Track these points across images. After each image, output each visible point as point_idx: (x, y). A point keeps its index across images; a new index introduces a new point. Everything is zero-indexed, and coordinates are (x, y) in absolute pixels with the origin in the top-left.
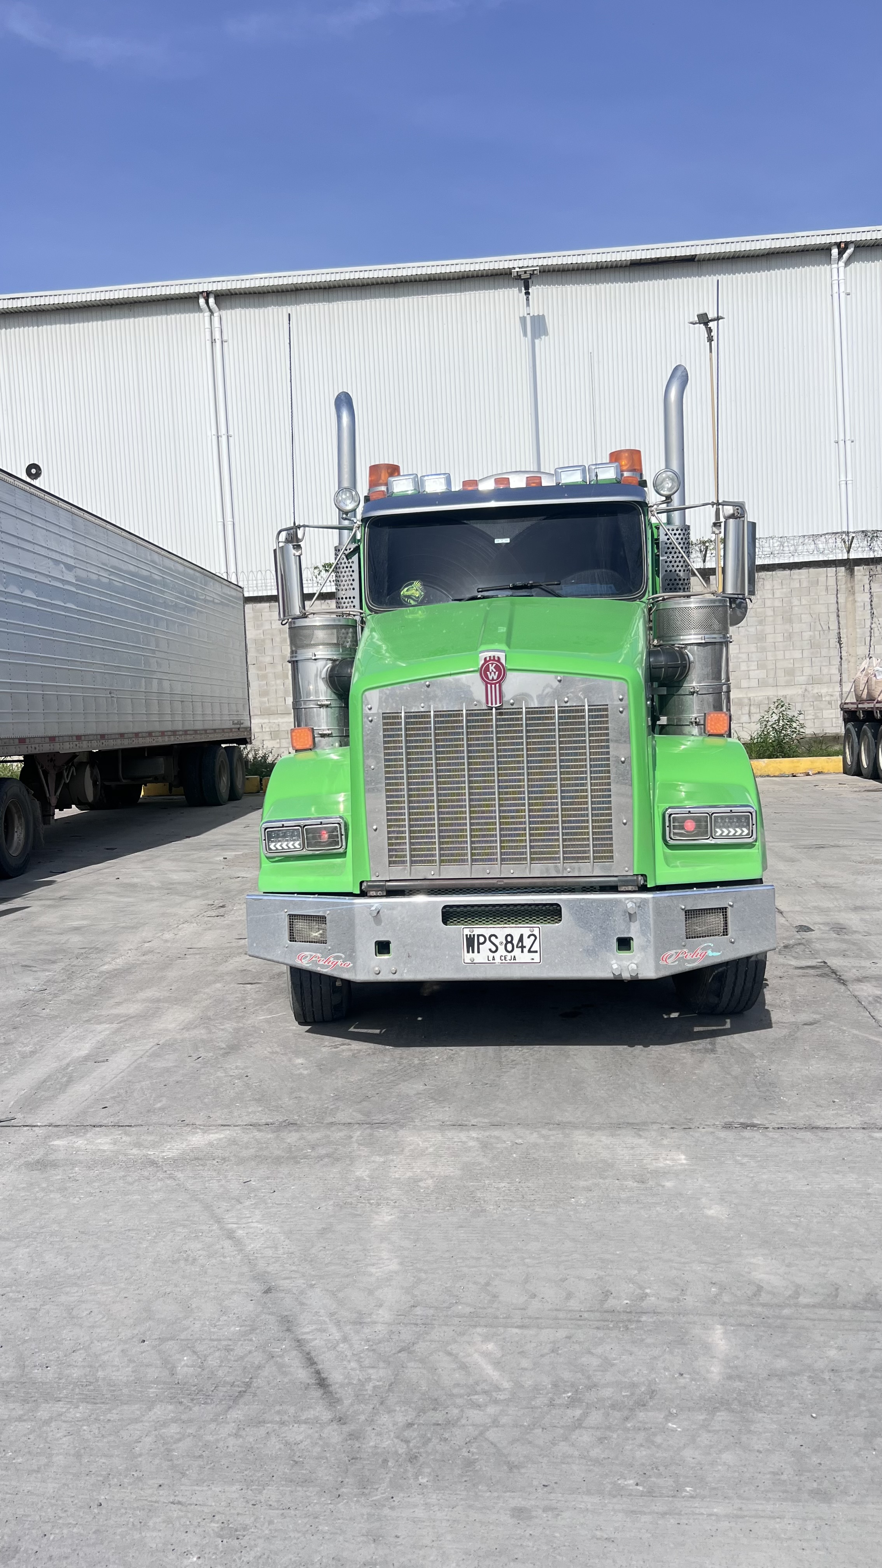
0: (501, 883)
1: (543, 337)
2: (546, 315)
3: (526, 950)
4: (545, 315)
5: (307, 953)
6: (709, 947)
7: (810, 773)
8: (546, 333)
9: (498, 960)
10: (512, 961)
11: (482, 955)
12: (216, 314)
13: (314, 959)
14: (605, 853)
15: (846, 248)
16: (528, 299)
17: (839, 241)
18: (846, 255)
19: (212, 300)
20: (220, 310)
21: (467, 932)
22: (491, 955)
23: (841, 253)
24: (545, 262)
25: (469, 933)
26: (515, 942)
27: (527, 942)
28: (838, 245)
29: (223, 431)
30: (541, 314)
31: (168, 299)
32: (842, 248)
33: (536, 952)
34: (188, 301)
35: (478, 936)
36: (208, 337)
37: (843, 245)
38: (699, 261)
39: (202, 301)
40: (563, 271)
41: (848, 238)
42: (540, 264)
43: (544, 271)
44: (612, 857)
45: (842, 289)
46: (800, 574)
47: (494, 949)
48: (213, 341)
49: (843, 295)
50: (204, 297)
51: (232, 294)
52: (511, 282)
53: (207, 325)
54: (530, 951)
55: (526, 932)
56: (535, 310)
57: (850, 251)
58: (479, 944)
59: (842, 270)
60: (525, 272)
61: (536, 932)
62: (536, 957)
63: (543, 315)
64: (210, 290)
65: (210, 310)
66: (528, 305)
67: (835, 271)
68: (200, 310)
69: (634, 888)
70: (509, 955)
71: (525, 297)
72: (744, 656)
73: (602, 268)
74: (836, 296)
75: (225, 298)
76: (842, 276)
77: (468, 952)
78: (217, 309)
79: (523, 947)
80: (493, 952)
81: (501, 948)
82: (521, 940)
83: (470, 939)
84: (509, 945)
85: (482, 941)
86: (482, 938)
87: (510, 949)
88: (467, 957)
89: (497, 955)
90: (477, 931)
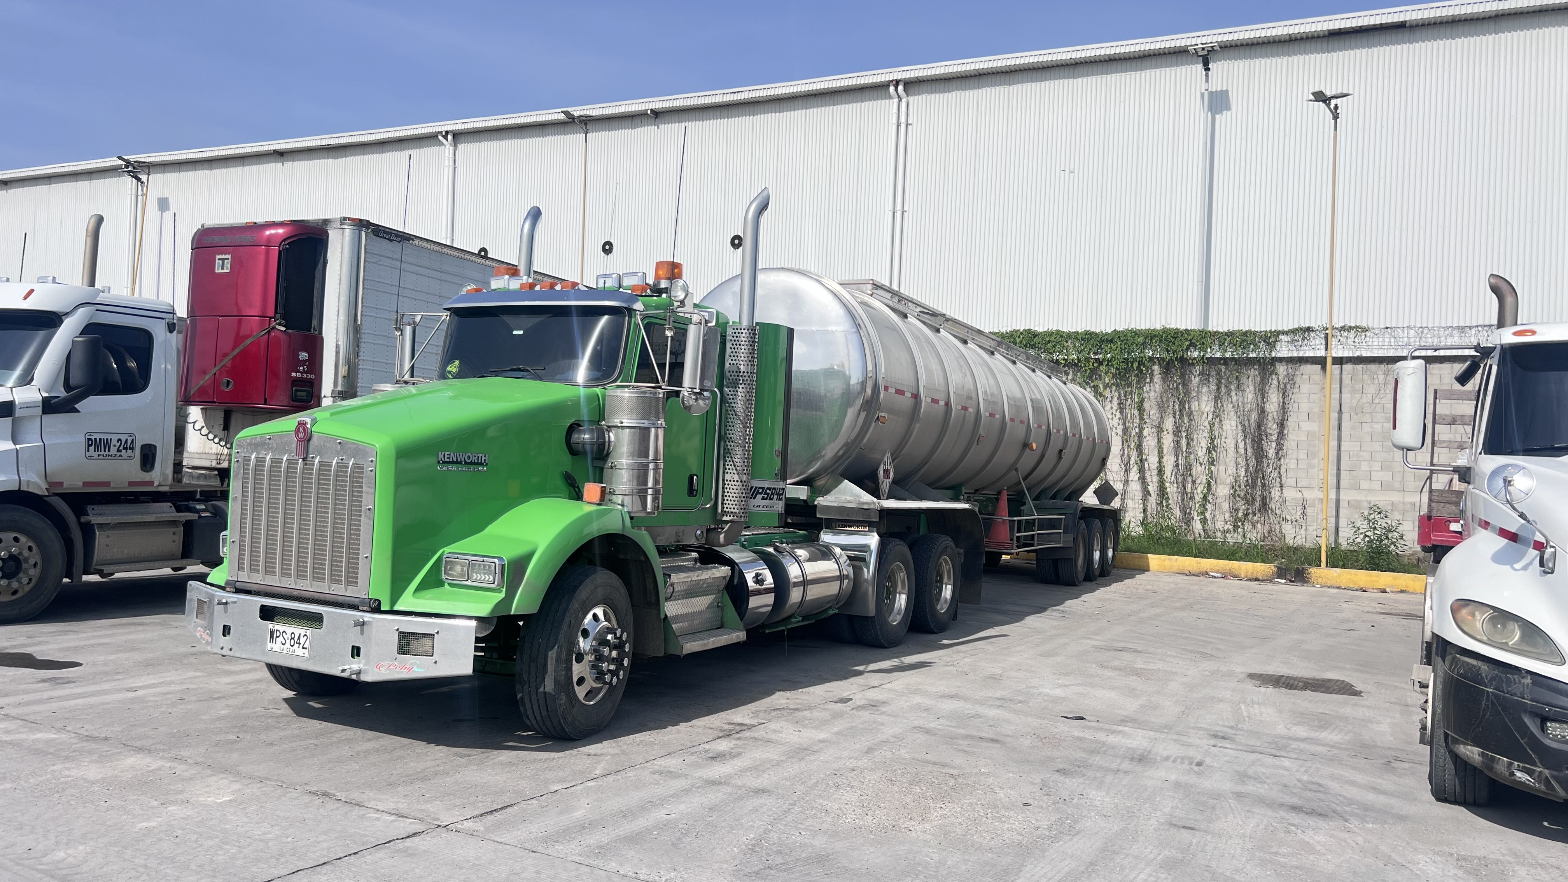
0: (295, 593)
1: (1225, 112)
3: (301, 646)
4: (1230, 89)
6: (415, 664)
7: (1388, 590)
8: (1228, 108)
9: (285, 651)
10: (293, 653)
11: (276, 646)
12: (903, 100)
14: (352, 579)
16: (1207, 75)
19: (901, 88)
20: (907, 96)
21: (271, 627)
22: (282, 646)
24: (1225, 38)
26: (296, 639)
27: (302, 640)
29: (899, 207)
30: (1224, 89)
31: (863, 88)
33: (306, 648)
34: (879, 90)
35: (277, 630)
36: (895, 120)
38: (1410, 26)
39: (892, 89)
40: (1253, 44)
42: (1219, 40)
43: (1227, 47)
44: (357, 583)
46: (1440, 369)
48: (898, 125)
50: (894, 85)
51: (920, 81)
52: (1190, 59)
53: (895, 110)
54: (303, 648)
55: (303, 632)
56: (1216, 85)
58: (277, 637)
60: (1204, 49)
61: (308, 634)
62: (306, 651)
63: (1227, 91)
64: (899, 78)
65: (899, 97)
66: (1207, 81)
68: (890, 97)
69: (369, 609)
70: (292, 648)
71: (1204, 73)
72: (1366, 455)
73: (1296, 40)
75: (911, 85)
77: (270, 642)
78: (905, 95)
79: (299, 644)
80: (283, 644)
81: (288, 642)
82: (299, 638)
83: (272, 633)
84: (292, 641)
85: (278, 635)
86: (278, 633)
87: (292, 644)
88: (269, 645)
89: (285, 647)
90: (277, 627)
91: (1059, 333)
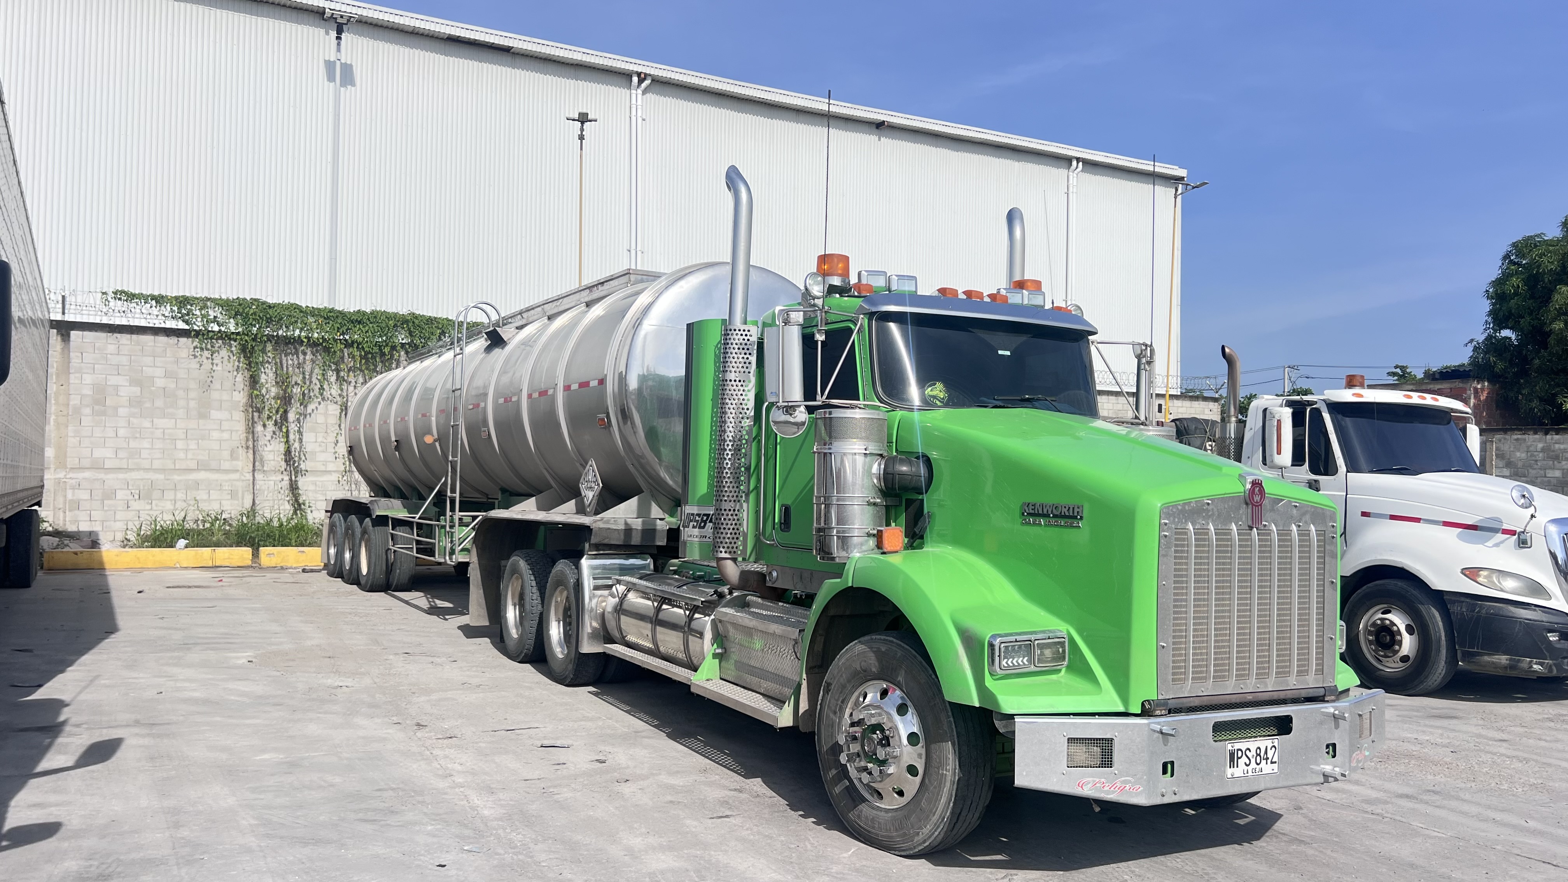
0: (1250, 697)
1: (350, 86)
2: (354, 64)
3: (1269, 761)
5: (1090, 779)
8: (352, 83)
9: (1250, 773)
10: (1260, 773)
11: (1240, 769)
13: (1098, 785)
15: (645, 79)
16: (339, 44)
17: (640, 71)
18: (644, 85)
21: (1229, 747)
22: (1246, 768)
23: (641, 81)
24: (365, 13)
25: (1231, 748)
26: (1262, 754)
27: (1270, 753)
28: (639, 74)
30: (349, 62)
32: (642, 77)
33: (1275, 762)
35: (1238, 750)
37: (643, 76)
38: (513, 53)
41: (648, 71)
43: (360, 22)
45: (639, 114)
47: (1248, 763)
49: (640, 120)
52: (324, 22)
54: (1272, 763)
55: (1270, 744)
56: (345, 57)
57: (647, 82)
58: (1238, 758)
59: (640, 96)
60: (342, 17)
61: (1276, 744)
62: (1275, 766)
66: (339, 50)
67: (634, 96)
70: (1258, 767)
71: (336, 42)
73: (417, 34)
74: (634, 119)
76: (639, 102)
77: (1230, 767)
79: (1267, 758)
80: (1247, 765)
81: (1253, 761)
82: (1266, 752)
83: (1232, 755)
84: (1258, 758)
85: (1240, 755)
86: (1240, 753)
87: (1258, 761)
88: (1229, 772)
89: (1250, 768)
90: (1237, 746)
91: (297, 307)
